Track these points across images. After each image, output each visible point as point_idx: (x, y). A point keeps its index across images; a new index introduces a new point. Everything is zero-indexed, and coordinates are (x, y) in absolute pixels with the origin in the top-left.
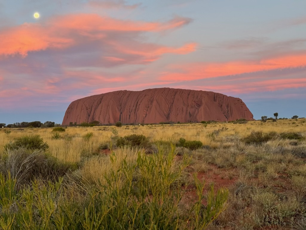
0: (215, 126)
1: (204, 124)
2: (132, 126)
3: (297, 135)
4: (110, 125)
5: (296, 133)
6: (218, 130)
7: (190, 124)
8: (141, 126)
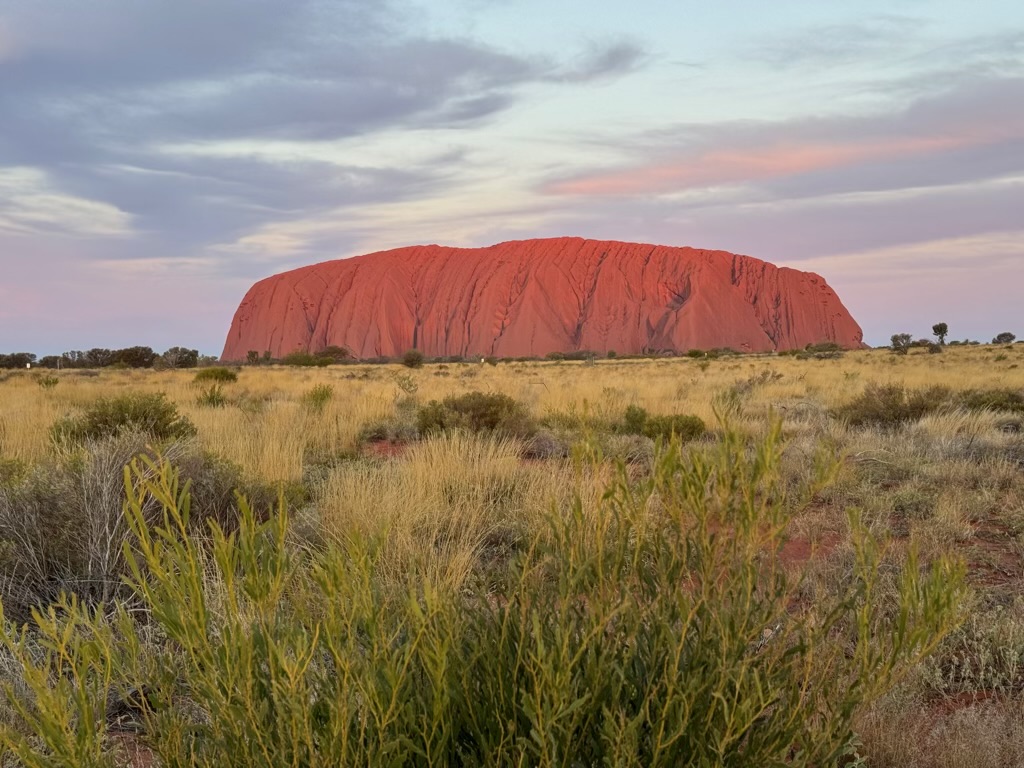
0: (737, 367)
1: (698, 362)
2: (455, 364)
3: (1018, 397)
4: (384, 361)
5: (1014, 392)
6: (750, 380)
7: (651, 360)
8: (487, 364)
